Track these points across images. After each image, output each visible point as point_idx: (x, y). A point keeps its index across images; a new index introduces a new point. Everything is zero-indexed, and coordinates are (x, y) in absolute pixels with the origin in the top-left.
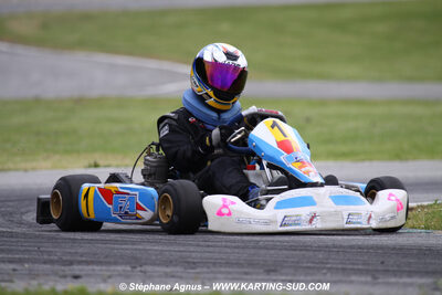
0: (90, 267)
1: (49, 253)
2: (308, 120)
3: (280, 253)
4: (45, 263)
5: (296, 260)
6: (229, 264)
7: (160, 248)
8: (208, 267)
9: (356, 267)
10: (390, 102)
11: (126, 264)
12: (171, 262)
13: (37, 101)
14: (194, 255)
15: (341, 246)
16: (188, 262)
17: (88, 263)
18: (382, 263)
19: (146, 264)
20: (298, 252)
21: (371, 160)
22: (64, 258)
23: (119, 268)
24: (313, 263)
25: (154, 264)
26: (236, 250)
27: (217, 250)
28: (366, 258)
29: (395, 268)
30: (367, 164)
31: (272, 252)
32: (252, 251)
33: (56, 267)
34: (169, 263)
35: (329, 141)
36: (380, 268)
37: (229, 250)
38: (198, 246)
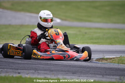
0: (23, 71)
1: (12, 66)
2: (86, 33)
3: (77, 68)
4: (10, 69)
5: (81, 70)
6: (62, 71)
7: (43, 66)
8: (56, 72)
9: (98, 73)
10: (109, 29)
11: (33, 70)
12: (46, 70)
13: (10, 25)
14: (52, 68)
15: (94, 67)
16: (51, 70)
17: (22, 69)
18: (105, 72)
19: (39, 70)
20: (82, 69)
21: (103, 44)
22: (16, 68)
23: (31, 71)
24: (86, 71)
25: (41, 70)
26: (64, 67)
27: (59, 67)
28: (101, 71)
29: (109, 74)
30: (102, 45)
31: (75, 68)
32: (69, 68)
33: (14, 70)
34: (45, 70)
35: (92, 39)
36: (105, 73)
37: (62, 67)
38: (54, 66)
